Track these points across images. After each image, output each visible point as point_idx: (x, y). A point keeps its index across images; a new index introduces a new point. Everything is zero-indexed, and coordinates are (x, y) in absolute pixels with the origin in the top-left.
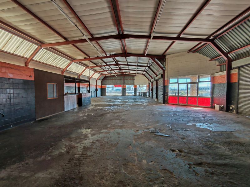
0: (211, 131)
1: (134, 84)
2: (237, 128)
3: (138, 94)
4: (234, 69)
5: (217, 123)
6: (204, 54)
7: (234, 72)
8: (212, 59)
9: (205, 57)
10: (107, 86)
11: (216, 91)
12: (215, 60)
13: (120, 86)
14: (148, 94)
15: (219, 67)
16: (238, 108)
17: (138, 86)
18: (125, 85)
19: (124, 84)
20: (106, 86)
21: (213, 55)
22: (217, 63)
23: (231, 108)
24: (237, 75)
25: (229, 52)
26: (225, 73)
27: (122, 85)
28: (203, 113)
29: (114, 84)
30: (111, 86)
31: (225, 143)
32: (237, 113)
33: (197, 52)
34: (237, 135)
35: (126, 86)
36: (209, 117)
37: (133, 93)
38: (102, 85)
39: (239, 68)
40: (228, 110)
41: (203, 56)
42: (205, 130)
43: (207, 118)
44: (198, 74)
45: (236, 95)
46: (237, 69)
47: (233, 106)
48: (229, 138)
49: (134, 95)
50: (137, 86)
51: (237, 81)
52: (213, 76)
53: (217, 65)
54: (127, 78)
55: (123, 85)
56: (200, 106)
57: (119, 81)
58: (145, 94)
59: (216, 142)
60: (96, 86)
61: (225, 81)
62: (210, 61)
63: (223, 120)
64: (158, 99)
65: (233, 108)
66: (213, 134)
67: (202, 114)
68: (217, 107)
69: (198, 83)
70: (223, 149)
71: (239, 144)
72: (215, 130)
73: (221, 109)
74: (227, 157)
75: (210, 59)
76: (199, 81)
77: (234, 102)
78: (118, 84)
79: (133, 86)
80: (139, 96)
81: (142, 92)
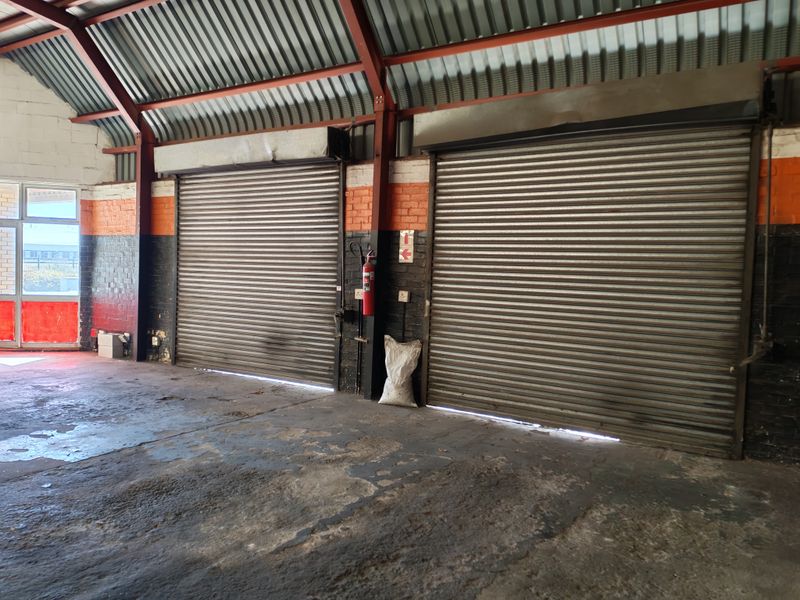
0: (58, 467)
2: (164, 424)
4: (163, 178)
5: (94, 419)
6: (47, 81)
7: (164, 190)
8: (83, 115)
9: (51, 94)
11: (103, 267)
12: (95, 123)
15: (111, 158)
16: (176, 341)
21: (85, 99)
22: (104, 140)
23: (155, 342)
24: (173, 205)
25: (146, 104)
26: (130, 192)
28: (37, 382)
31: (109, 502)
32: (176, 359)
33: (10, 56)
34: (157, 453)
36: (68, 396)
39: (179, 177)
40: (145, 351)
41: (42, 87)
42: (32, 468)
43: (55, 402)
44: (19, 177)
45: (171, 286)
46: (173, 182)
47: (162, 334)
48: (128, 475)
51: (172, 232)
52: (87, 196)
53: (105, 151)
56: (32, 344)
59: (74, 513)
61: (133, 227)
62: (73, 120)
63: (120, 398)
65: (160, 341)
66: (67, 478)
67: (36, 387)
68: (105, 341)
69: (17, 225)
70: (97, 538)
71: (159, 489)
72: (79, 457)
73: (121, 351)
74: (103, 568)
75: (73, 114)
76: (23, 217)
77: (166, 316)
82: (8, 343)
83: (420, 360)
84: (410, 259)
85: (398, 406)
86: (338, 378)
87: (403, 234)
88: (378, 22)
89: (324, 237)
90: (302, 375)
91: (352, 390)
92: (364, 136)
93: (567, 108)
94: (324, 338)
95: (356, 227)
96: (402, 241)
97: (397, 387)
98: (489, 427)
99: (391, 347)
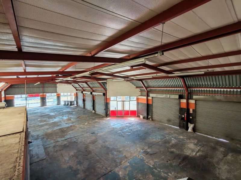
1: (56, 92)
3: (62, 103)
7: (150, 98)
8: (137, 87)
9: (133, 85)
10: (16, 96)
13: (38, 96)
14: (75, 103)
15: (140, 92)
16: (152, 118)
17: (62, 94)
18: (44, 94)
19: (43, 93)
20: (13, 97)
21: (138, 86)
22: (139, 90)
23: (149, 117)
24: (151, 100)
25: (148, 88)
26: (145, 98)
27: (40, 94)
29: (28, 94)
30: (23, 96)
32: (152, 120)
33: (129, 81)
35: (46, 95)
37: (56, 102)
38: (7, 96)
39: (152, 97)
40: (147, 118)
44: (129, 96)
45: (151, 110)
49: (58, 104)
50: (60, 94)
51: (151, 104)
52: (137, 97)
54: (46, 85)
55: (42, 94)
56: (131, 116)
57: (36, 90)
58: (71, 103)
61: (146, 102)
64: (95, 111)
68: (141, 117)
69: (129, 101)
73: (144, 118)
75: (136, 87)
76: (130, 100)
77: (150, 114)
78: (34, 93)
79: (55, 94)
80: (65, 105)
81: (68, 101)
82: (128, 116)
83: (194, 126)
84: (192, 113)
85: (191, 132)
86: (180, 126)
87: (190, 109)
88: (187, 84)
89: (177, 108)
90: (174, 125)
91: (182, 128)
92: (182, 95)
93: (219, 98)
94: (178, 121)
95: (182, 107)
96: (190, 110)
97: (191, 130)
98: (207, 137)
99: (189, 124)
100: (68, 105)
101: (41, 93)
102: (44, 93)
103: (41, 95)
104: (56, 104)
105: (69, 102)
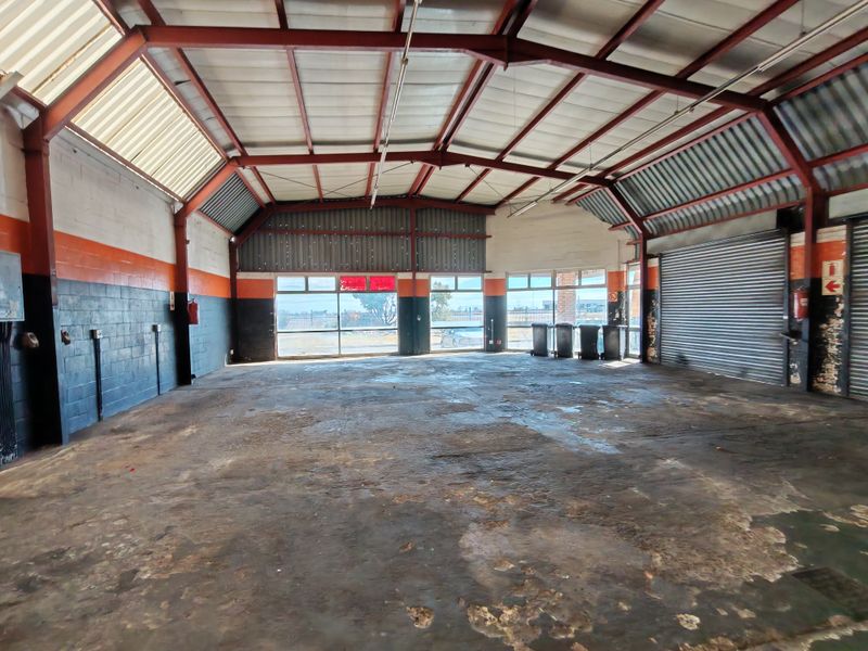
1: (482, 270)
3: (519, 340)
10: (283, 282)
13: (386, 286)
17: (515, 281)
18: (420, 276)
19: (415, 270)
20: (271, 284)
27: (401, 276)
29: (341, 270)
30: (316, 281)
35: (427, 282)
37: (480, 335)
38: (241, 276)
49: (489, 349)
50: (504, 281)
54: (433, 223)
55: (408, 276)
57: (379, 249)
58: (592, 343)
60: (179, 272)
78: (367, 270)
79: (475, 281)
80: (540, 351)
81: (568, 328)
100: (564, 352)
101: (403, 271)
102: (418, 270)
103: (401, 281)
104: (481, 347)
105: (578, 331)
